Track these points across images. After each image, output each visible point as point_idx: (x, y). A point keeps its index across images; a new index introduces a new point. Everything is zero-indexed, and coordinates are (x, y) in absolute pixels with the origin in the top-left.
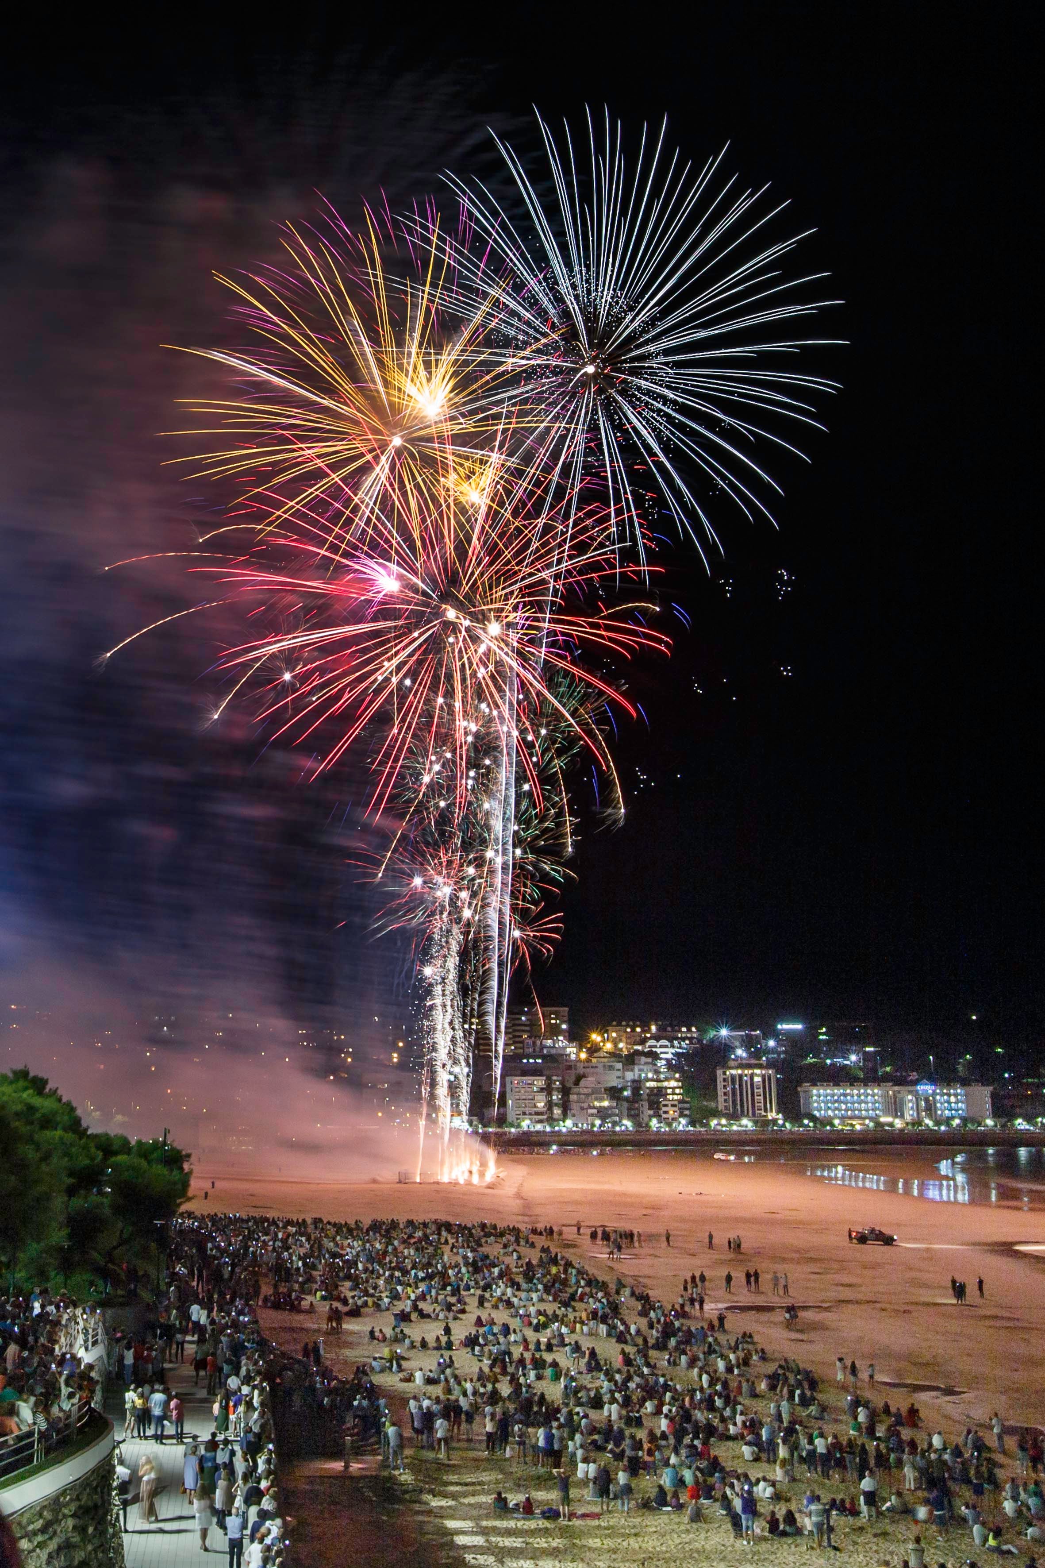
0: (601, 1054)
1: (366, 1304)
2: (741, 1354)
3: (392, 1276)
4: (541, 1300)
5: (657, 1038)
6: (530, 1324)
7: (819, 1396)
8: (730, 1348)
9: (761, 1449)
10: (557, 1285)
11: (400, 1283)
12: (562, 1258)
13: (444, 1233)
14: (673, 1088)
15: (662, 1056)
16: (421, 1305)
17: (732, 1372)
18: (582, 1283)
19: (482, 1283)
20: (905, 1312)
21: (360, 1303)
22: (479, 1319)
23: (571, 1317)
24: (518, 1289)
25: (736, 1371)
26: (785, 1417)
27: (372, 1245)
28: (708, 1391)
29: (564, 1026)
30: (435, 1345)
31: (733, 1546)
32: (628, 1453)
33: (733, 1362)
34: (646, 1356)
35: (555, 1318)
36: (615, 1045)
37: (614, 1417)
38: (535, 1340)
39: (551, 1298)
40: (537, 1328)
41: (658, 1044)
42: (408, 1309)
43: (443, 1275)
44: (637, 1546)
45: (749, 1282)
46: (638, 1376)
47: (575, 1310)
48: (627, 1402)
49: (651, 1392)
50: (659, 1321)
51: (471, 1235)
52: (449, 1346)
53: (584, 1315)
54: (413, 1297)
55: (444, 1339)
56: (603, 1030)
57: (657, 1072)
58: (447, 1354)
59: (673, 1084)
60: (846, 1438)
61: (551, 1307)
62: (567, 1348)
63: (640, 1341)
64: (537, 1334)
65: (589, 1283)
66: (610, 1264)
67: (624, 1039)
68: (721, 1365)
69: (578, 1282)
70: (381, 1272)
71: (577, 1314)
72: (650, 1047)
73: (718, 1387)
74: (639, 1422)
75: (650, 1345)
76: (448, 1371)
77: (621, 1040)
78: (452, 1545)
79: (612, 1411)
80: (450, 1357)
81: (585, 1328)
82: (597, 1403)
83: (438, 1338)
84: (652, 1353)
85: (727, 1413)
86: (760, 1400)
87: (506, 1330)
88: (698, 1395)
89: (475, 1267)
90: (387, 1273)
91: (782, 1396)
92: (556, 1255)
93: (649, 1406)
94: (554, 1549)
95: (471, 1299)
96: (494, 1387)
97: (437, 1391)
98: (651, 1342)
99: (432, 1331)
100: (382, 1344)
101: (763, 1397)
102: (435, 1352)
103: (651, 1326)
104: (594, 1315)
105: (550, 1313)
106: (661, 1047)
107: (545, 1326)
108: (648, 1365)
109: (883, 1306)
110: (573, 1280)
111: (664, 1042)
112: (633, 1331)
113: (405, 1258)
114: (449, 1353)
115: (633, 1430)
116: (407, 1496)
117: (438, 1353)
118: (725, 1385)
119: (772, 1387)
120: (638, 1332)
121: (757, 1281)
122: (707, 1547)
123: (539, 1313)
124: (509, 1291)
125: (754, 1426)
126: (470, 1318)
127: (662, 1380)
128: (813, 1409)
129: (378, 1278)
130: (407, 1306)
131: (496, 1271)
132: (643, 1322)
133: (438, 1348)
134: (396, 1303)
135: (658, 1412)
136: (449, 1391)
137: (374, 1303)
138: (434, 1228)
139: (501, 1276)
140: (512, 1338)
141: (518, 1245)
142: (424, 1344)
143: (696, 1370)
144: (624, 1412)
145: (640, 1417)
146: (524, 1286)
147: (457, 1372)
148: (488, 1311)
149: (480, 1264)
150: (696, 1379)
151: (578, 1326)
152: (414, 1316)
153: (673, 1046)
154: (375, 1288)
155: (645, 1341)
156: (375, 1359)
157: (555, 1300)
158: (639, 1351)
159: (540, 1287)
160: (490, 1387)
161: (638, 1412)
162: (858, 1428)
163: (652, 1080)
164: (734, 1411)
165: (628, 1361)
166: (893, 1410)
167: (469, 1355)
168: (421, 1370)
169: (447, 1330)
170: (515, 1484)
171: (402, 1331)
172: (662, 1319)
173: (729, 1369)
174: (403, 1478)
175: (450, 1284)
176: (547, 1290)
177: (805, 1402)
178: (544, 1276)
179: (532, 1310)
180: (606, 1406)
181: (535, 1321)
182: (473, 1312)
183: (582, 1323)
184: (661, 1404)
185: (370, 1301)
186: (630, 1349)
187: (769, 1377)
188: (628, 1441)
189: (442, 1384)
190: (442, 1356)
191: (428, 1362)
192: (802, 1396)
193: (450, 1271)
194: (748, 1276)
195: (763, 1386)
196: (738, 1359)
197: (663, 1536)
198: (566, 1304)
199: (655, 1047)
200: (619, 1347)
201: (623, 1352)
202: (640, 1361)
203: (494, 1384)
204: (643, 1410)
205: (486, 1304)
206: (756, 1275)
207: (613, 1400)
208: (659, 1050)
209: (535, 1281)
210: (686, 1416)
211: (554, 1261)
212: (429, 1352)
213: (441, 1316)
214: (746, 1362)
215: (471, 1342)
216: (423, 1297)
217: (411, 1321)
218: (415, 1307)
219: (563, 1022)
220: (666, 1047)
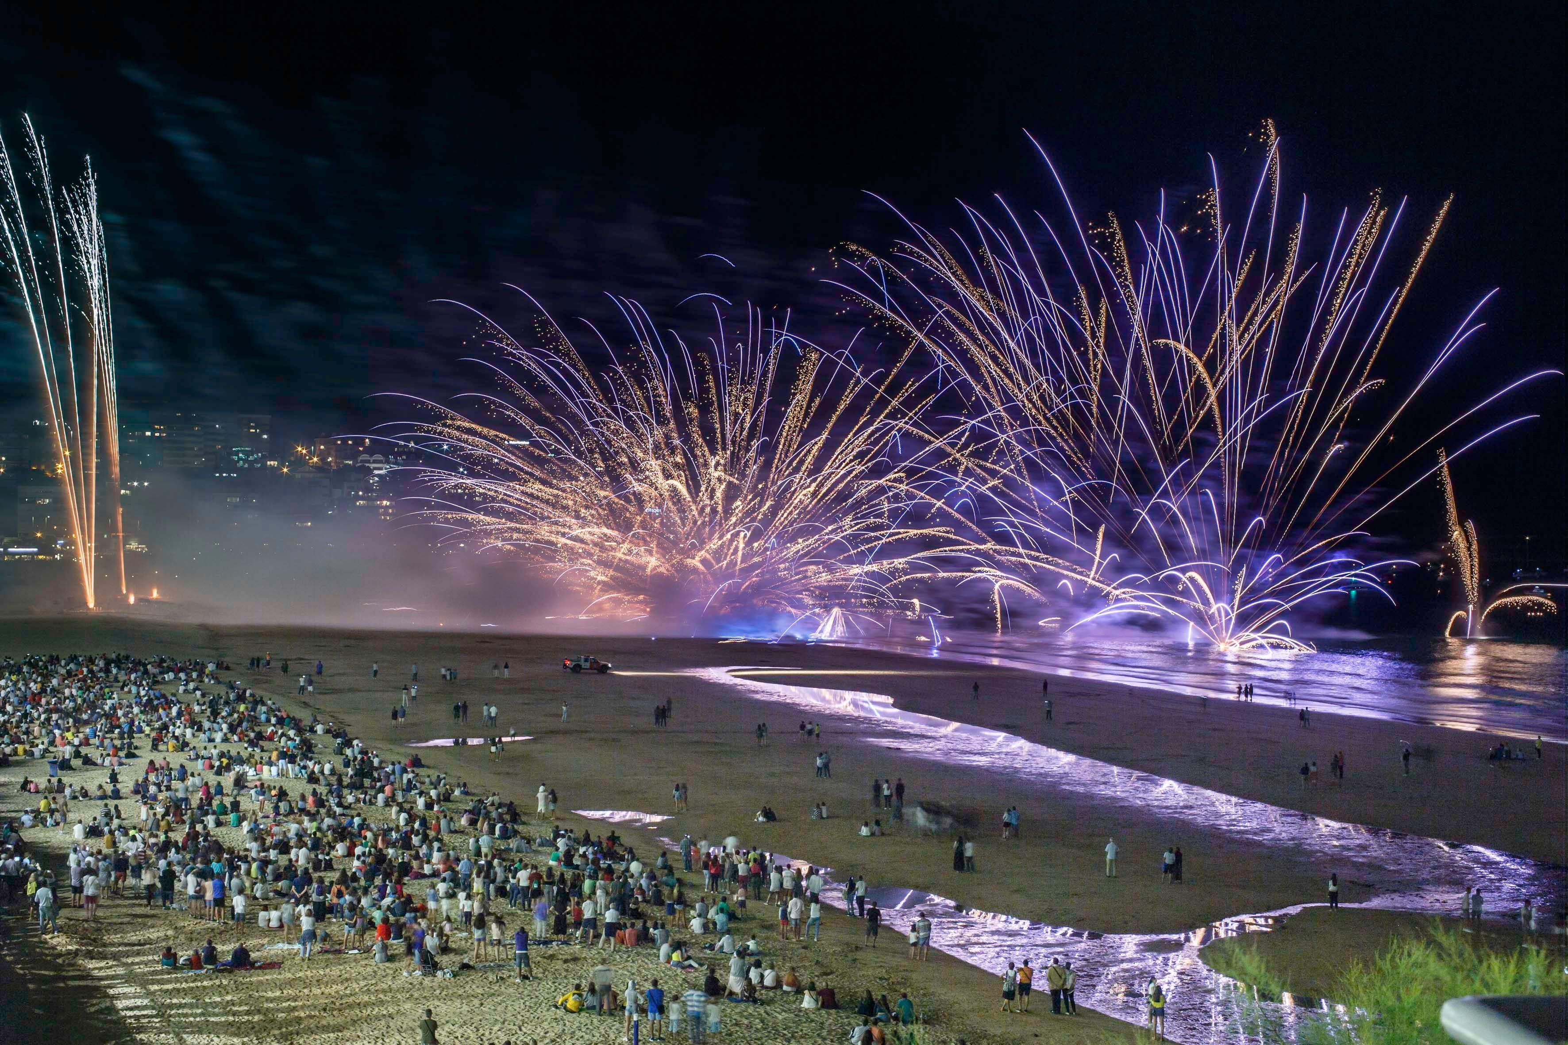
0: (307, 469)
1: (15, 752)
2: (441, 789)
3: (48, 720)
4: (225, 740)
5: (370, 451)
6: (212, 767)
7: (520, 828)
8: (431, 783)
9: (457, 885)
10: (245, 724)
11: (58, 726)
12: (252, 695)
13: (114, 671)
14: (386, 507)
15: (376, 472)
16: (84, 750)
17: (432, 808)
18: (273, 720)
19: (157, 725)
20: (614, 740)
21: (8, 750)
22: (152, 763)
23: (257, 758)
24: (200, 729)
25: (436, 808)
26: (484, 850)
27: (26, 685)
28: (405, 829)
29: (265, 437)
30: (99, 793)
31: (421, 983)
32: (314, 897)
33: (434, 797)
34: (340, 796)
35: (241, 762)
36: (323, 456)
37: (302, 861)
38: (215, 783)
39: (236, 738)
40: (219, 773)
41: (372, 460)
42: (67, 756)
43: (110, 716)
44: (319, 991)
45: (457, 716)
46: (329, 816)
47: (263, 751)
48: (316, 846)
49: (342, 833)
50: (355, 758)
51: (146, 672)
52: (116, 795)
53: (274, 755)
54: (76, 742)
55: (109, 788)
56: (309, 442)
57: (368, 489)
58: (112, 803)
59: (385, 503)
60: (544, 869)
61: (237, 747)
62: (253, 792)
63: (333, 780)
64: (219, 778)
65: (281, 721)
66: (303, 700)
67: (333, 452)
68: (421, 802)
69: (268, 720)
70: (36, 715)
71: (266, 756)
72: (362, 461)
73: (417, 825)
74: (329, 866)
75: (345, 783)
76: (116, 822)
77: (329, 455)
78: (112, 1010)
79: (301, 856)
80: (116, 807)
81: (274, 769)
82: (284, 847)
83: (100, 787)
84: (345, 792)
85: (424, 850)
86: (458, 835)
87: (183, 775)
88: (394, 835)
89: (149, 707)
90: (43, 717)
91: (481, 831)
92: (245, 691)
93: (340, 849)
94: (228, 1002)
95: (142, 742)
96: (167, 837)
97: (102, 844)
98: (346, 781)
99: (96, 780)
100: (33, 796)
101: (462, 832)
102: (99, 802)
103: (347, 764)
104: (283, 755)
105: (233, 753)
106: (375, 462)
107: (228, 768)
108: (339, 805)
109: (592, 735)
110: (263, 717)
111: (379, 457)
112: (327, 771)
113: (65, 698)
114: (116, 802)
115: (322, 874)
116: (60, 961)
117: (101, 803)
118: (424, 822)
119: (473, 823)
120: (333, 772)
121: (465, 712)
122: (394, 986)
123: (222, 755)
124: (189, 732)
125: (450, 863)
126: (140, 765)
127: (357, 821)
128: (513, 843)
129: (32, 722)
130: (67, 751)
131: (174, 711)
132: (338, 761)
133: (104, 797)
134: (52, 749)
135: (350, 853)
136: (114, 844)
137: (25, 751)
138: (102, 664)
139: (180, 714)
140: (190, 781)
141: (202, 681)
142: (85, 795)
143: (395, 809)
144: (313, 856)
145: (331, 860)
146: (206, 725)
147: (125, 823)
148: (162, 755)
149: (156, 702)
150: (394, 816)
151: (266, 768)
152: (77, 763)
153: (388, 462)
154: (27, 732)
155: (340, 781)
156: (26, 812)
157: (240, 740)
158: (330, 792)
159: (225, 727)
160: (162, 837)
161: (328, 854)
162: (558, 859)
163: (362, 498)
164: (430, 848)
165: (320, 803)
166: (593, 838)
167: (140, 803)
168: (80, 822)
169: (114, 778)
170: (186, 938)
171: (60, 781)
172: (359, 757)
173: (429, 806)
174: (54, 942)
175: (119, 727)
176: (232, 729)
177: (506, 835)
178: (230, 714)
179: (215, 752)
180: (293, 851)
181: (217, 764)
182: (146, 755)
183: (270, 763)
184: (353, 846)
185: (20, 748)
186: (322, 789)
187: (470, 812)
188: (315, 885)
189: (107, 836)
190: (106, 805)
191: (92, 812)
192: (504, 830)
193: (120, 713)
194: (457, 708)
195: (464, 821)
196: (438, 795)
197: (347, 980)
198: (252, 743)
199: (369, 462)
200: (310, 787)
201: (315, 793)
202: (333, 801)
203: (166, 832)
204: (333, 853)
205: (161, 747)
206: (465, 707)
207: (301, 844)
208: (372, 466)
209: (220, 720)
210: (381, 858)
211: (241, 698)
212: (93, 802)
213: (107, 762)
214: (446, 797)
215: (140, 790)
216: (86, 742)
217: (71, 768)
218: (77, 754)
219: (263, 433)
220: (380, 462)
